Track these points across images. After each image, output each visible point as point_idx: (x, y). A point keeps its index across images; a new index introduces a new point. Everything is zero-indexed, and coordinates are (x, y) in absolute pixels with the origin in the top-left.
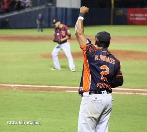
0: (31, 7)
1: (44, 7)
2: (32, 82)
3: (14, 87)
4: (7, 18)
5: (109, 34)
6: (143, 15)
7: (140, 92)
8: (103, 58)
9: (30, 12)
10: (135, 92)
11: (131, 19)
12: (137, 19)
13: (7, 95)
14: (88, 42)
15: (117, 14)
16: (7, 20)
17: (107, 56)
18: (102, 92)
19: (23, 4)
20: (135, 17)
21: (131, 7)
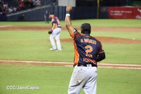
0: (41, 6)
1: (49, 6)
2: (41, 60)
3: (29, 63)
4: (23, 13)
5: (89, 24)
6: (120, 12)
7: (118, 66)
8: (86, 41)
9: (40, 10)
10: (114, 66)
11: (111, 14)
12: (116, 14)
13: (23, 69)
14: (75, 31)
15: (101, 11)
16: (23, 15)
17: (90, 39)
18: (88, 65)
19: (34, 4)
20: (114, 13)
21: (111, 6)
